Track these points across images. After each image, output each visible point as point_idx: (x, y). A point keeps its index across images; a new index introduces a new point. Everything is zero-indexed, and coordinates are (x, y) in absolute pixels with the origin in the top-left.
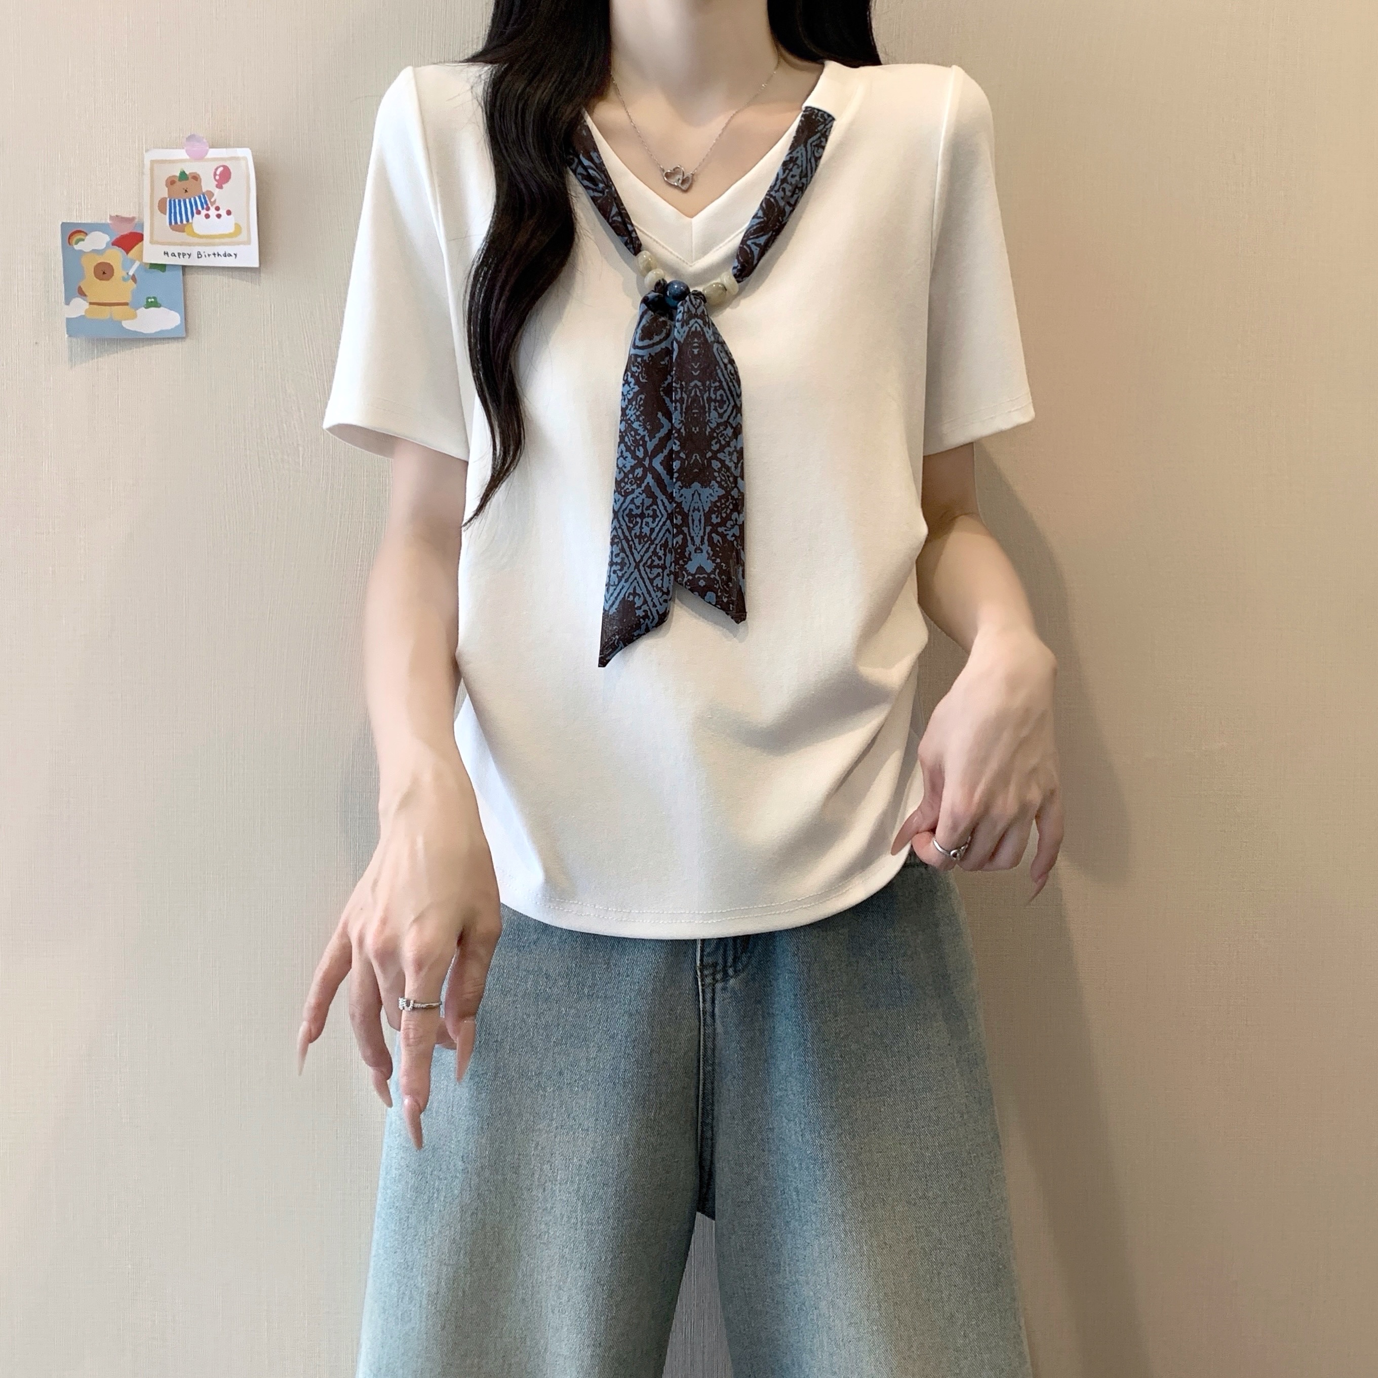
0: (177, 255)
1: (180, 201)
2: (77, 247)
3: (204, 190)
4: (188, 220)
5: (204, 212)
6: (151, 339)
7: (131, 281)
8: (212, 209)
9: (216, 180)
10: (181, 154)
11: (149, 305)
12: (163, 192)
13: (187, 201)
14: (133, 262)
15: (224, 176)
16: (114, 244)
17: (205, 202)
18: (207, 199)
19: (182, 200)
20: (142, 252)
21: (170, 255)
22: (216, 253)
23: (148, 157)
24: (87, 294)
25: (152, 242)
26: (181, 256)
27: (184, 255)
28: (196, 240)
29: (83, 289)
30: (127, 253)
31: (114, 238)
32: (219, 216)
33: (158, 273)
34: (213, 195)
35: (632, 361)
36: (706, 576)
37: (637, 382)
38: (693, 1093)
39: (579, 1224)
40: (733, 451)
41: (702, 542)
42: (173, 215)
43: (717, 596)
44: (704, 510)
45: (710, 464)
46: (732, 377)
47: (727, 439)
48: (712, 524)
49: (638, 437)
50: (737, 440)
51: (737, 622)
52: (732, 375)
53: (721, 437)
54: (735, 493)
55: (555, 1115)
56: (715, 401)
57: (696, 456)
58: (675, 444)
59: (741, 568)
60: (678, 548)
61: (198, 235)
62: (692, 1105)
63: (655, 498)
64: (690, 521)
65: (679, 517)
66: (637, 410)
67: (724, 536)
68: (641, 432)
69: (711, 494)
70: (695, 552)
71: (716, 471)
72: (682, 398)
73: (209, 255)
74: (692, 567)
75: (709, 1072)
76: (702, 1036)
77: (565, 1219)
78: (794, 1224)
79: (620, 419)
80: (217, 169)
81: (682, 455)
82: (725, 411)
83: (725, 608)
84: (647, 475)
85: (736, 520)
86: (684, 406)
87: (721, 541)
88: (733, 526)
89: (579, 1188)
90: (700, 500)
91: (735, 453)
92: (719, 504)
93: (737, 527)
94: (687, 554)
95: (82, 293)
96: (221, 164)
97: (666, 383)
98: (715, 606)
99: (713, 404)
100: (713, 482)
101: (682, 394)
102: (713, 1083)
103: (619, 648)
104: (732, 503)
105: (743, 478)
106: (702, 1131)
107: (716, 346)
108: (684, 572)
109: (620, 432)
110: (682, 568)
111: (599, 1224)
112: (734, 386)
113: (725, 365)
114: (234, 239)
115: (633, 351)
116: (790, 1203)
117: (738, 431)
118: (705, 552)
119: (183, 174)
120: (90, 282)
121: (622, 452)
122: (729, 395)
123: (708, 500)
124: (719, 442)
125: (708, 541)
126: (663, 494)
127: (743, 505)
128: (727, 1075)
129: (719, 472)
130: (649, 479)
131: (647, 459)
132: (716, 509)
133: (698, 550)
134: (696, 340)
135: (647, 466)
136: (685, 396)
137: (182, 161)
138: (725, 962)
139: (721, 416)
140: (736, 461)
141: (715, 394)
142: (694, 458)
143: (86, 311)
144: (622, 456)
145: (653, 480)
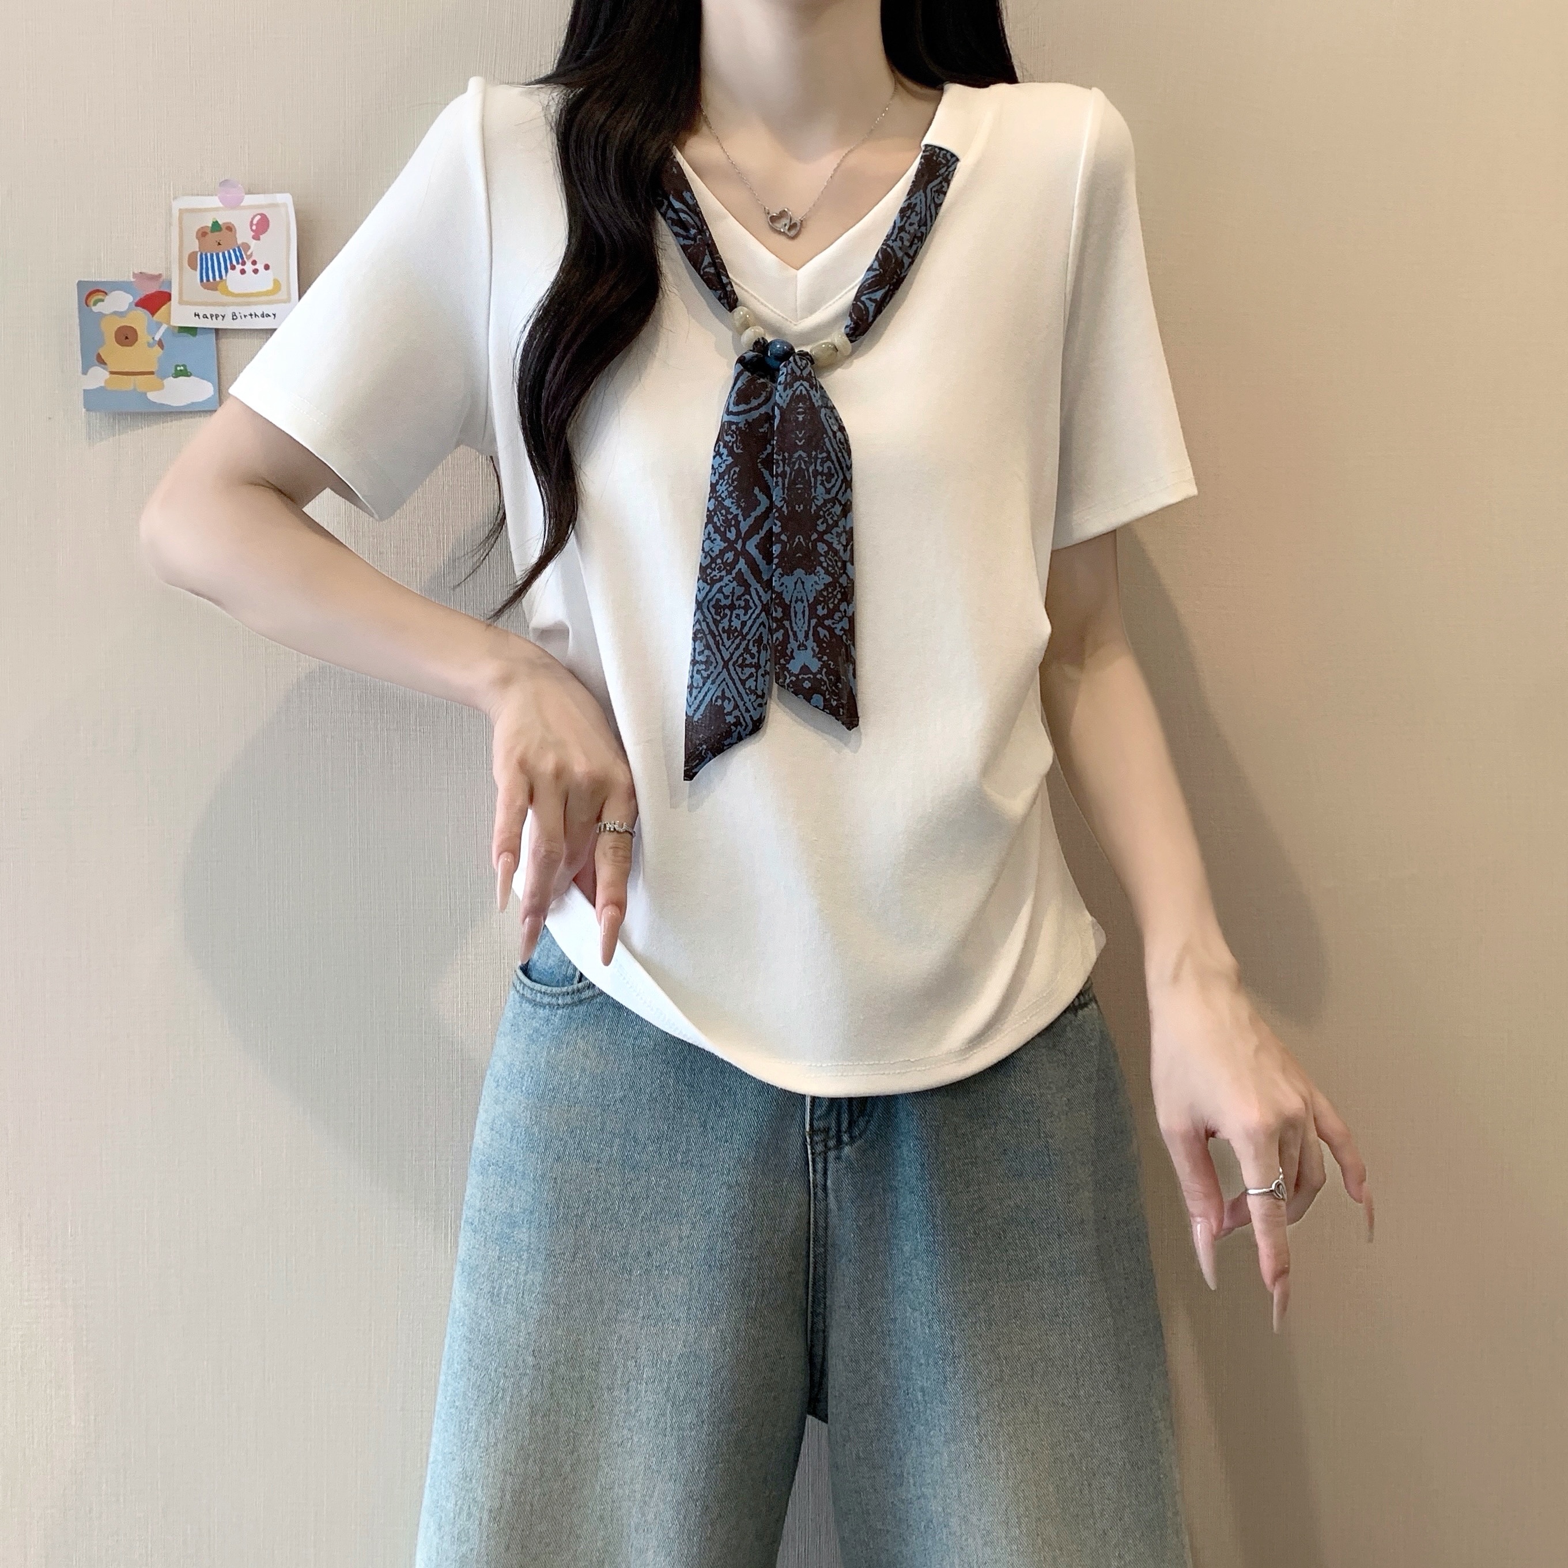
0: (209, 316)
1: (212, 256)
2: (95, 309)
3: (239, 242)
4: (221, 276)
5: (239, 267)
6: (181, 413)
7: (157, 348)
8: (249, 264)
9: (251, 228)
10: (214, 202)
11: (178, 374)
12: (194, 245)
13: (221, 255)
14: (159, 325)
15: (261, 226)
16: (137, 304)
17: (241, 256)
18: (243, 253)
19: (214, 254)
20: (170, 313)
21: (201, 316)
22: (253, 313)
23: (177, 205)
24: (107, 363)
25: (181, 302)
26: (214, 318)
27: (217, 316)
28: (230, 299)
29: (103, 357)
30: (153, 313)
31: (138, 299)
32: (256, 271)
33: (189, 339)
34: (249, 248)
35: (725, 429)
36: (812, 676)
37: (731, 453)
38: (801, 1277)
39: (669, 1429)
40: (842, 532)
41: (806, 637)
42: (204, 271)
43: (825, 700)
44: (808, 601)
45: (815, 547)
46: (841, 446)
47: (835, 518)
48: (818, 617)
49: (730, 517)
50: (846, 518)
51: (849, 729)
52: (842, 443)
53: (828, 515)
54: (843, 580)
55: (641, 1303)
56: (822, 474)
57: (799, 539)
58: (776, 525)
59: (851, 667)
60: (778, 645)
61: (231, 292)
62: (800, 1292)
63: (747, 586)
64: (793, 614)
65: (780, 610)
66: (730, 486)
67: (831, 630)
68: (734, 509)
69: (816, 582)
70: (799, 649)
71: (822, 555)
72: (784, 472)
73: (245, 316)
74: (795, 667)
75: (820, 1254)
76: (812, 1213)
77: (652, 1423)
78: (920, 1429)
79: (708, 496)
80: (254, 217)
81: (784, 537)
82: (833, 486)
83: (834, 712)
84: (739, 560)
85: (845, 611)
86: (787, 481)
87: (828, 636)
88: (841, 619)
89: (669, 1388)
90: (804, 589)
91: (844, 534)
92: (825, 593)
93: (846, 620)
94: (788, 652)
95: (101, 361)
96: (260, 212)
97: (765, 453)
98: (823, 710)
99: (819, 478)
100: (819, 568)
101: (784, 467)
102: (825, 1267)
103: (708, 759)
104: (840, 591)
105: (853, 564)
106: (813, 1323)
107: (823, 411)
108: (786, 673)
109: (708, 510)
110: (784, 668)
111: (691, 1429)
112: (844, 457)
113: (834, 433)
114: (271, 298)
115: (727, 418)
116: (915, 1405)
117: (847, 509)
118: (809, 649)
119: (216, 224)
120: (111, 350)
121: (709, 534)
122: (838, 467)
123: (813, 589)
124: (826, 521)
125: (813, 635)
126: (758, 582)
127: (853, 595)
128: (841, 1257)
129: (825, 557)
130: (742, 564)
131: (740, 541)
132: (822, 599)
133: (802, 646)
134: (801, 405)
135: (739, 549)
136: (787, 469)
137: (216, 209)
138: (839, 1124)
139: (828, 491)
140: (845, 544)
141: (822, 466)
142: (797, 540)
143: (106, 381)
144: (709, 538)
145: (746, 566)
